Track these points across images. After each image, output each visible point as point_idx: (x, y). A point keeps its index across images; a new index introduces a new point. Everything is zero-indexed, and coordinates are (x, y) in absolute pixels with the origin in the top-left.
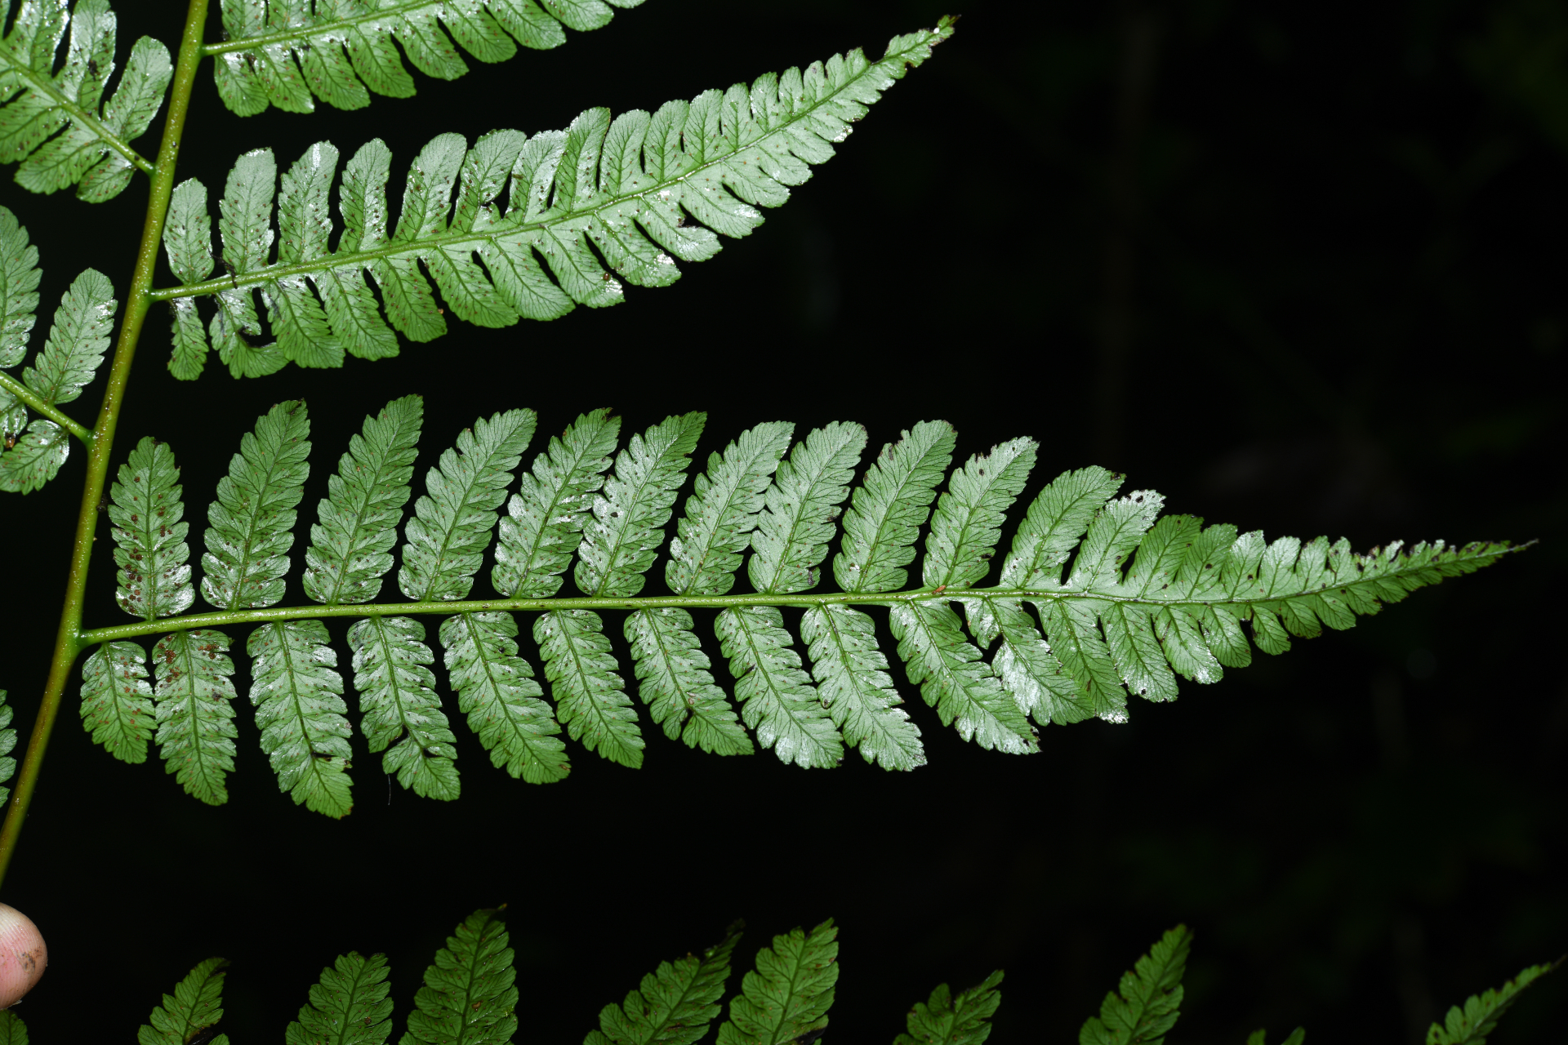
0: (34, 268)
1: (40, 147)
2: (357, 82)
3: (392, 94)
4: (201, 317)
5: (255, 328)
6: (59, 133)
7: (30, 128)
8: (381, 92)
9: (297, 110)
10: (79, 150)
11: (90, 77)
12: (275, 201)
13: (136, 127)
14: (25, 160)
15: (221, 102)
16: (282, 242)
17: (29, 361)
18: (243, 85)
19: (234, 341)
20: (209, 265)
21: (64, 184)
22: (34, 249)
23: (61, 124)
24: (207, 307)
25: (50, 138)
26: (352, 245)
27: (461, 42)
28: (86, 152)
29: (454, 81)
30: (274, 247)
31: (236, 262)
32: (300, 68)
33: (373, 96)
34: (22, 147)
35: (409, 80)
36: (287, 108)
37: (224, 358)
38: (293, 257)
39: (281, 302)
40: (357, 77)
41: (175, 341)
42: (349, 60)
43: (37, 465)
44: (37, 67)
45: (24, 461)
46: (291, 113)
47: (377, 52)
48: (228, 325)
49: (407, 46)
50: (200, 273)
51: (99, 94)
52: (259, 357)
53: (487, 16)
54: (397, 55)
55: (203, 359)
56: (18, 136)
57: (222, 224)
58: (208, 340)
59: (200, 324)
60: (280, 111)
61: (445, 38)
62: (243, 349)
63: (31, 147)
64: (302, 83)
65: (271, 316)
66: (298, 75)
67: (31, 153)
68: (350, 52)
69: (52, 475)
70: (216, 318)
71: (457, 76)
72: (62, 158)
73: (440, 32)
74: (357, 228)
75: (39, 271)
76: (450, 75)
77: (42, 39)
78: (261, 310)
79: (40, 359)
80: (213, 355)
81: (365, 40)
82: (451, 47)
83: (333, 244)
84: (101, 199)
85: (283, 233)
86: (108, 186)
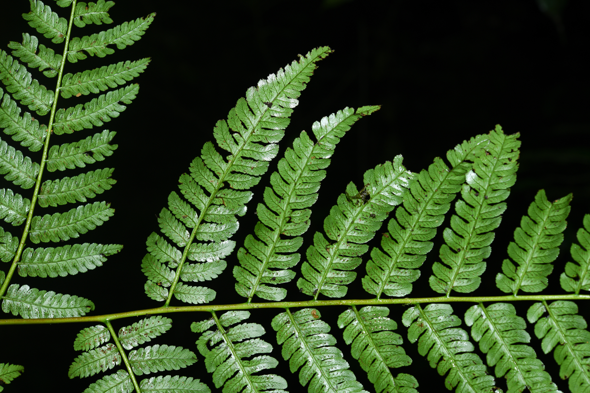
0: (212, 278)
1: (247, 270)
2: (291, 355)
3: (290, 366)
4: (211, 327)
5: (212, 344)
6: (252, 274)
7: (251, 266)
8: (290, 363)
9: (277, 340)
10: (249, 281)
11: (271, 279)
12: (251, 338)
13: (260, 294)
14: (241, 267)
15: (274, 317)
16: (240, 344)
17: (185, 283)
18: (280, 322)
19: (206, 339)
20: (227, 326)
21: (238, 279)
22: (217, 276)
23: (255, 274)
24: (214, 328)
25: (250, 272)
26: (245, 364)
27: (312, 382)
28: (249, 283)
29: (300, 383)
30: (237, 342)
31: (230, 333)
32: (290, 337)
33: (288, 361)
34: (245, 265)
35: (296, 370)
36: (277, 337)
37: (201, 338)
38: (236, 348)
39: (222, 349)
40: (292, 355)
41: (202, 322)
42: (297, 351)
43: (155, 293)
44: (269, 264)
45: (155, 290)
46: (276, 338)
47: (301, 358)
48: (210, 336)
49: (306, 366)
50: (223, 324)
51: (267, 282)
52: (204, 348)
53: (321, 387)
54: (302, 364)
55: (199, 332)
56: (248, 263)
57: (240, 325)
58: (205, 331)
59: (208, 328)
60: (276, 335)
61: (311, 377)
62: (205, 342)
63: (246, 268)
64: (286, 339)
65: (217, 347)
66: (288, 337)
67: (244, 268)
68: (299, 350)
69: (153, 298)
70: (212, 332)
71: (301, 384)
72: (245, 277)
73: (312, 375)
74: (250, 364)
75: (211, 280)
76: (301, 381)
77: (278, 263)
78: (218, 344)
79: (186, 286)
80: (200, 334)
81: (304, 353)
82: (309, 379)
83: (243, 359)
84: (237, 290)
85: (242, 343)
86: (241, 291)
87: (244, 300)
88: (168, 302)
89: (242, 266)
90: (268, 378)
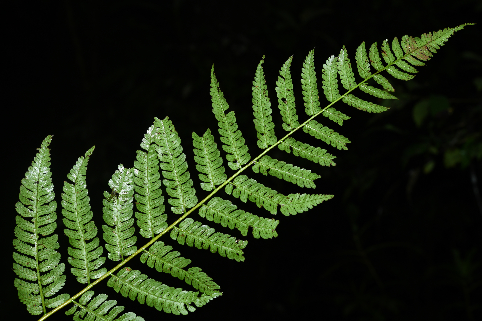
87: (86, 285)
88: (45, 311)
89: (74, 267)
90: (123, 317)
